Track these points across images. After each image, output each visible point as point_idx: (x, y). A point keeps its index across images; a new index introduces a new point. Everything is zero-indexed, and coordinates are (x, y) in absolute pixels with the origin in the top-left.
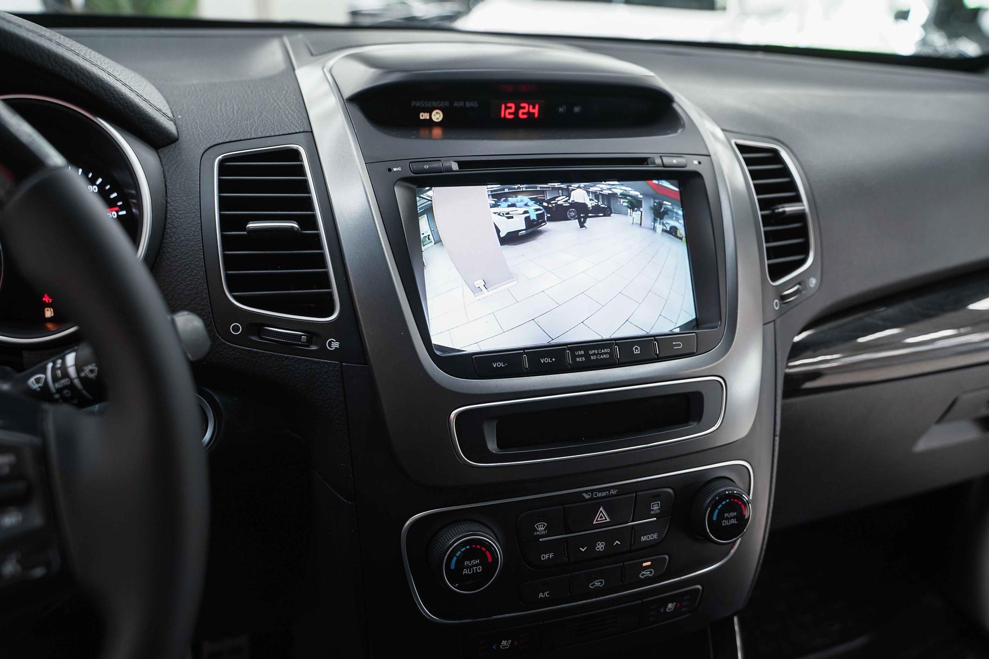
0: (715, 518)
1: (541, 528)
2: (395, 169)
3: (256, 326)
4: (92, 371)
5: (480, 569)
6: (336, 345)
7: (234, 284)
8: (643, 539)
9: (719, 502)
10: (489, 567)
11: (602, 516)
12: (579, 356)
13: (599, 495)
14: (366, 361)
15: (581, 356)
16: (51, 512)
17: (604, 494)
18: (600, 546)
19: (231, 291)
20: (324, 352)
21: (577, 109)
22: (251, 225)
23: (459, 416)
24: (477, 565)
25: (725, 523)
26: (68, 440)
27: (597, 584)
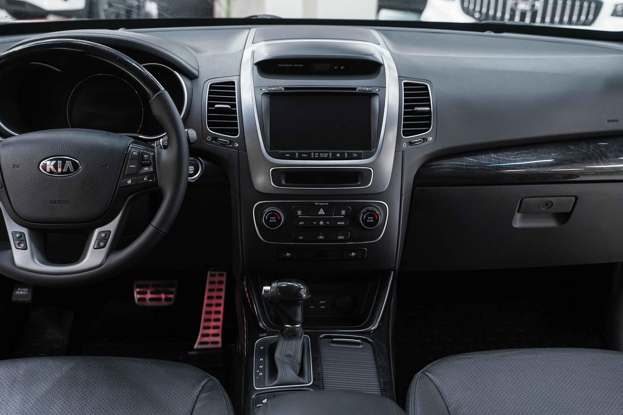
0: (364, 218)
1: (299, 213)
2: (263, 90)
3: (215, 138)
4: (166, 143)
5: (275, 221)
6: (237, 145)
7: (210, 125)
8: (338, 223)
9: (366, 212)
10: (279, 221)
11: (321, 212)
12: (316, 155)
13: (321, 204)
14: (246, 151)
15: (317, 155)
16: (155, 168)
17: (323, 204)
18: (321, 223)
19: (208, 127)
20: (234, 147)
21: (342, 68)
22: (216, 106)
23: (272, 170)
24: (274, 219)
25: (368, 221)
26: (159, 154)
27: (321, 237)
